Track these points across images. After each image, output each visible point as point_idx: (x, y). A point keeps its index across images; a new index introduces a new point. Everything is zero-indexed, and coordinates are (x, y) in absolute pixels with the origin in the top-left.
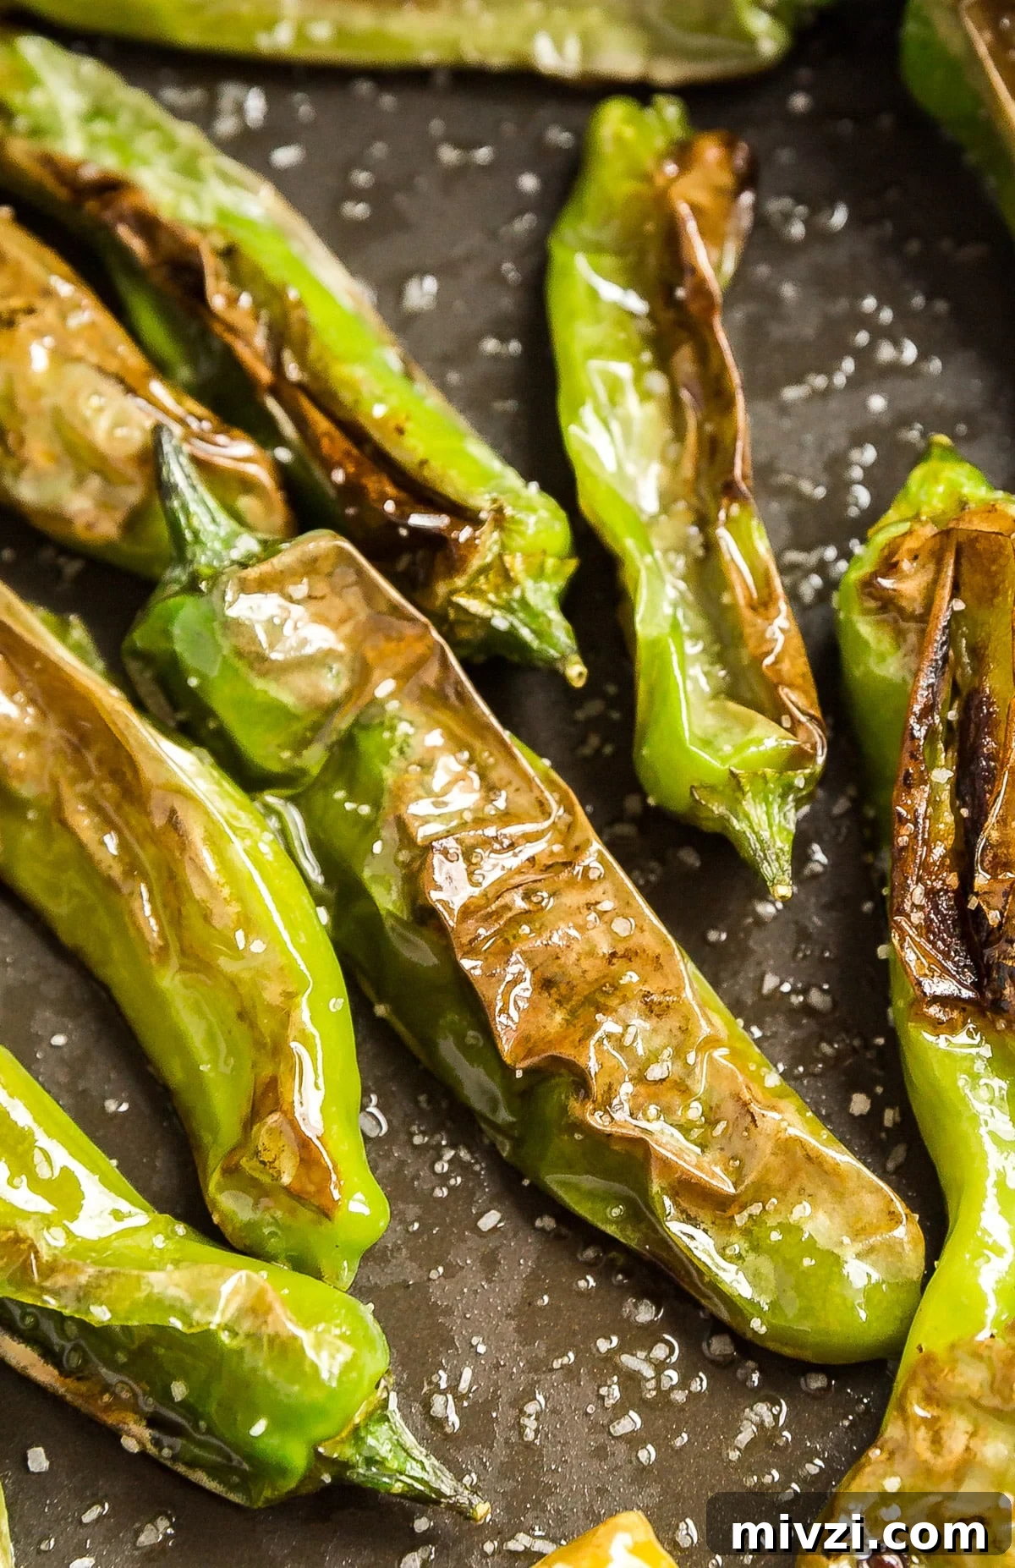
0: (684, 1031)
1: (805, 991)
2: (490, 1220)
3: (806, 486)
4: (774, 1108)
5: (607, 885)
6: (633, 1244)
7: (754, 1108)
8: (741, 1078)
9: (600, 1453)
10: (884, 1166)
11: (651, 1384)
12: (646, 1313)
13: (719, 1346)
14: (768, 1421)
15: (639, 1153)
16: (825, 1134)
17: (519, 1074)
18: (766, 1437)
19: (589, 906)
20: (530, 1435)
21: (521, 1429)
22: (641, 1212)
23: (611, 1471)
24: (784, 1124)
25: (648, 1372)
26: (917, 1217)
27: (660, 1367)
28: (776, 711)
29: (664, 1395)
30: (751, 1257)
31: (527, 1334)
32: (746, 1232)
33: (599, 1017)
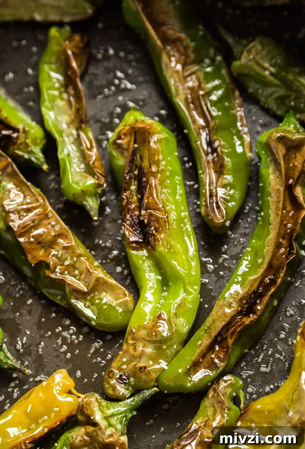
0: (73, 253)
1: (105, 243)
2: (30, 302)
3: (103, 120)
4: (96, 270)
5: (53, 218)
6: (63, 305)
7: (91, 270)
8: (87, 263)
9: (57, 356)
10: (125, 284)
11: (69, 339)
12: (68, 322)
13: (85, 329)
14: (98, 347)
15: (63, 283)
16: (108, 276)
17: (33, 265)
18: (97, 350)
19: (49, 224)
20: (40, 353)
21: (38, 351)
22: (65, 297)
23: (60, 361)
24: (98, 274)
25: (68, 336)
26: (132, 295)
27: (71, 335)
28: (93, 174)
29: (72, 342)
30: (91, 307)
31: (39, 328)
32: (90, 301)
33: (52, 250)
